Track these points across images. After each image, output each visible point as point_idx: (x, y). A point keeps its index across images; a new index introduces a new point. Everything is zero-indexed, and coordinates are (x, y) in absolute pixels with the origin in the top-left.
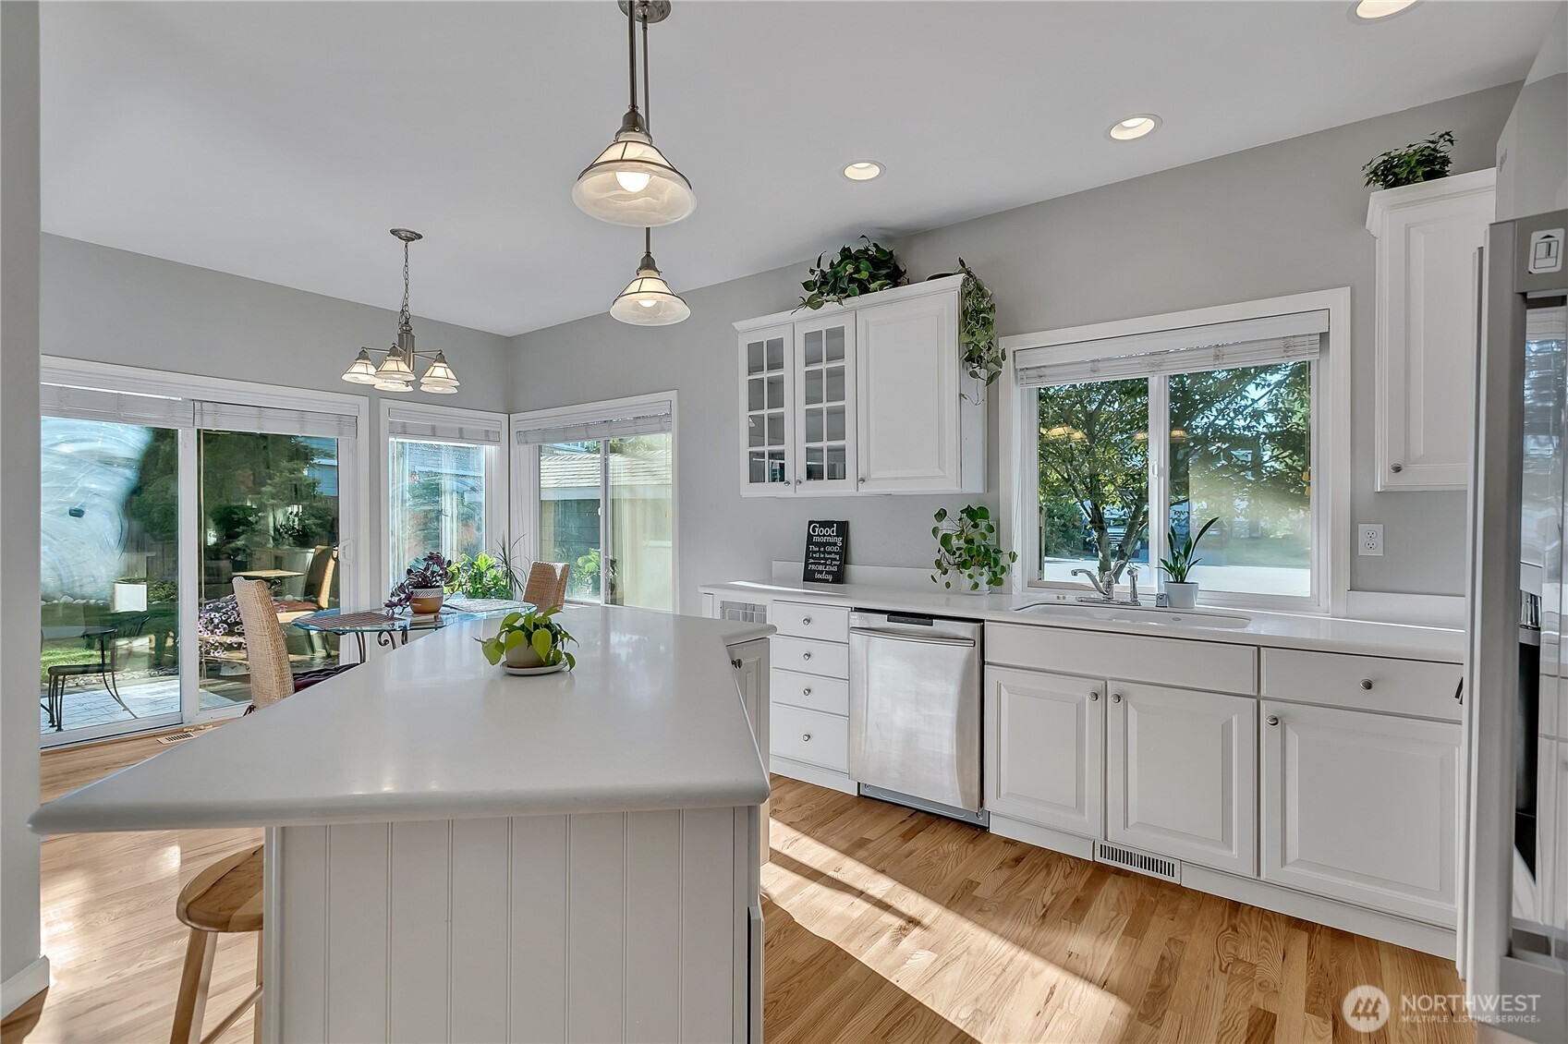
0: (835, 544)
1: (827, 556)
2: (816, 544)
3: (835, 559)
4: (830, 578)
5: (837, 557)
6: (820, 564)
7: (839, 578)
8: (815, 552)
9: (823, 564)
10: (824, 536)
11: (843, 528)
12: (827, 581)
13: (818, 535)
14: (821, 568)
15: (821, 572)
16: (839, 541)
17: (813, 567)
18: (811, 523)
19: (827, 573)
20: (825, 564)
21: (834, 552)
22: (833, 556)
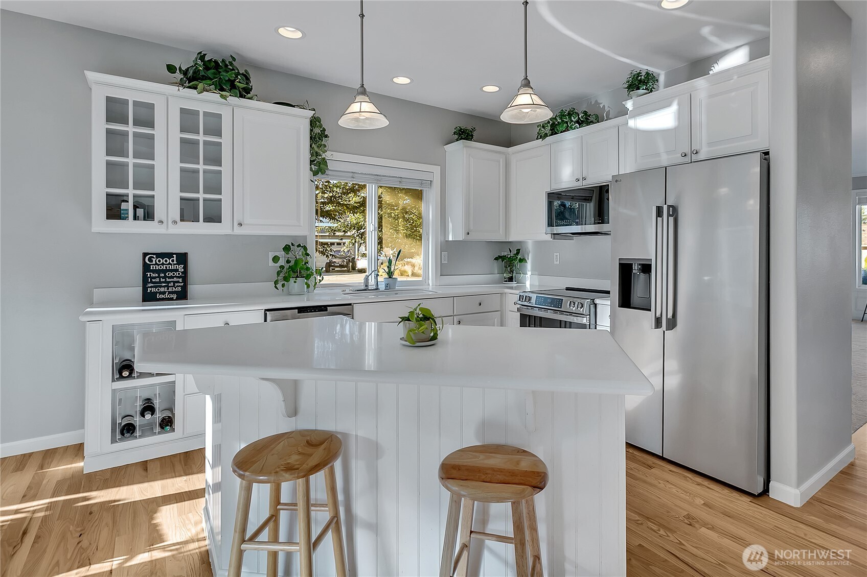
0: (177, 270)
1: (167, 280)
2: (154, 271)
3: (178, 282)
4: (175, 296)
5: (180, 280)
6: (161, 287)
7: (182, 295)
8: (155, 278)
9: (164, 287)
10: (163, 264)
11: (183, 258)
12: (172, 299)
13: (156, 264)
14: (162, 290)
15: (164, 293)
16: (181, 268)
17: (153, 290)
18: (145, 255)
19: (170, 293)
20: (168, 287)
21: (176, 277)
22: (175, 279)
